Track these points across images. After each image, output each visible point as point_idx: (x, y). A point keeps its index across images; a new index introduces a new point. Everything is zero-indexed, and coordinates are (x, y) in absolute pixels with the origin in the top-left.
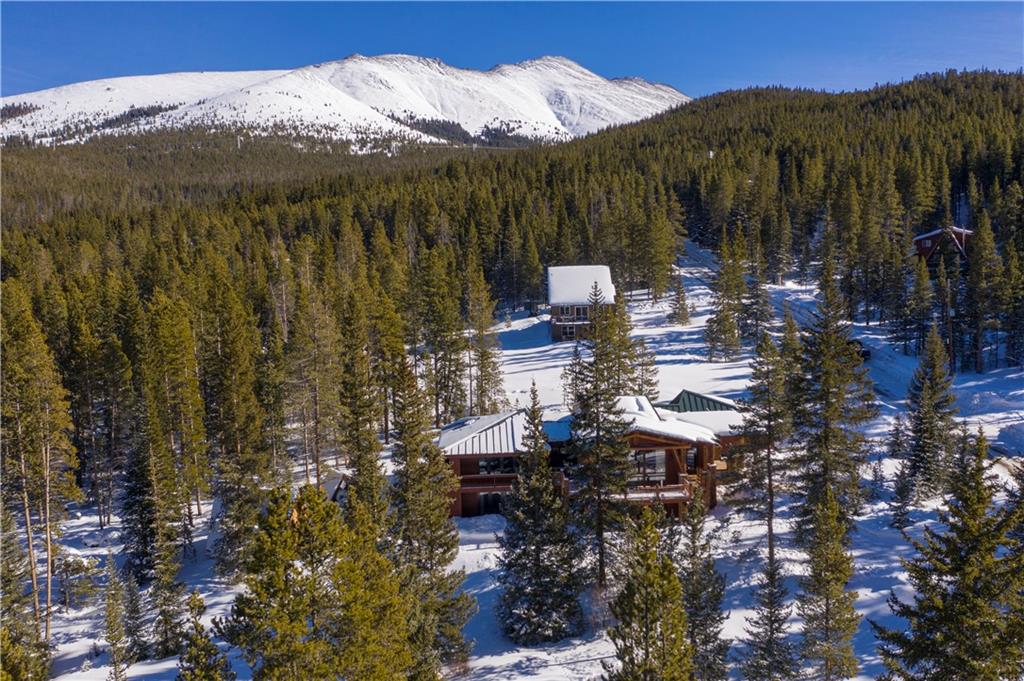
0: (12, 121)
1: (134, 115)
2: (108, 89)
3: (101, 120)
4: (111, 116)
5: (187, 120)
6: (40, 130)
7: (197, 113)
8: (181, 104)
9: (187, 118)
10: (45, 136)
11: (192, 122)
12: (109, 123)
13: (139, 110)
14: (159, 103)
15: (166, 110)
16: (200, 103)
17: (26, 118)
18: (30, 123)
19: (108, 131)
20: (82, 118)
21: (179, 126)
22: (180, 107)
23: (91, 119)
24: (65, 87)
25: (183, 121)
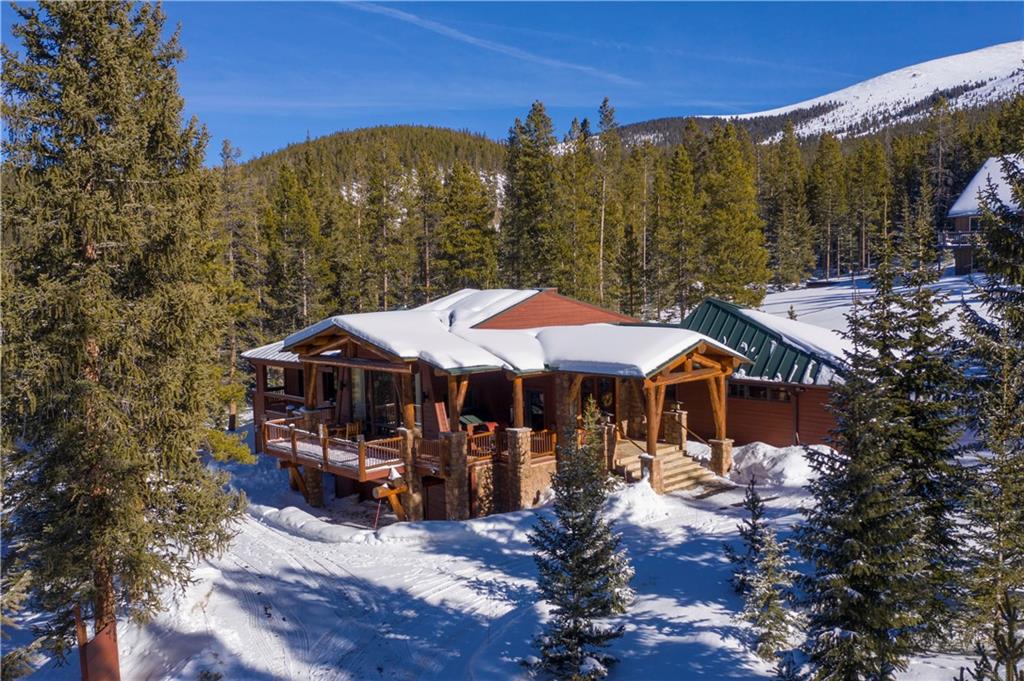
0: (815, 121)
1: (937, 99)
2: (914, 75)
3: (900, 108)
4: (912, 102)
5: (994, 96)
6: (838, 126)
7: (1009, 86)
8: (991, 80)
10: (842, 131)
11: (999, 98)
12: (908, 111)
13: (941, 93)
14: (967, 82)
15: (972, 88)
16: (1013, 75)
17: (828, 117)
18: (831, 120)
19: (904, 119)
20: (882, 109)
21: (984, 103)
22: (989, 84)
23: (890, 108)
24: (871, 81)
25: (988, 99)
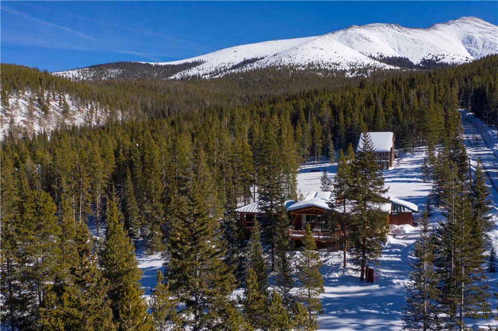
0: (194, 68)
1: (246, 62)
2: (235, 51)
3: (231, 66)
4: (235, 64)
5: (268, 64)
6: (205, 72)
7: (273, 60)
8: (266, 56)
9: (268, 63)
10: (207, 74)
11: (270, 65)
12: (234, 67)
13: (247, 60)
14: (257, 57)
15: (259, 60)
16: (274, 55)
17: (200, 67)
18: (201, 69)
19: (233, 71)
20: (223, 65)
21: (264, 67)
22: (266, 58)
23: (227, 65)
24: (217, 52)
25: (266, 64)
